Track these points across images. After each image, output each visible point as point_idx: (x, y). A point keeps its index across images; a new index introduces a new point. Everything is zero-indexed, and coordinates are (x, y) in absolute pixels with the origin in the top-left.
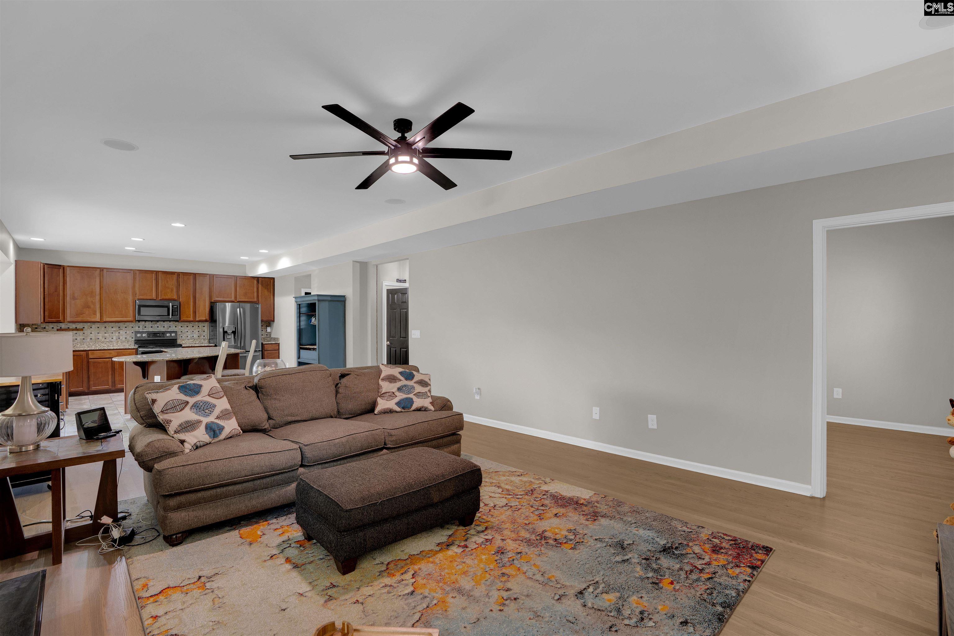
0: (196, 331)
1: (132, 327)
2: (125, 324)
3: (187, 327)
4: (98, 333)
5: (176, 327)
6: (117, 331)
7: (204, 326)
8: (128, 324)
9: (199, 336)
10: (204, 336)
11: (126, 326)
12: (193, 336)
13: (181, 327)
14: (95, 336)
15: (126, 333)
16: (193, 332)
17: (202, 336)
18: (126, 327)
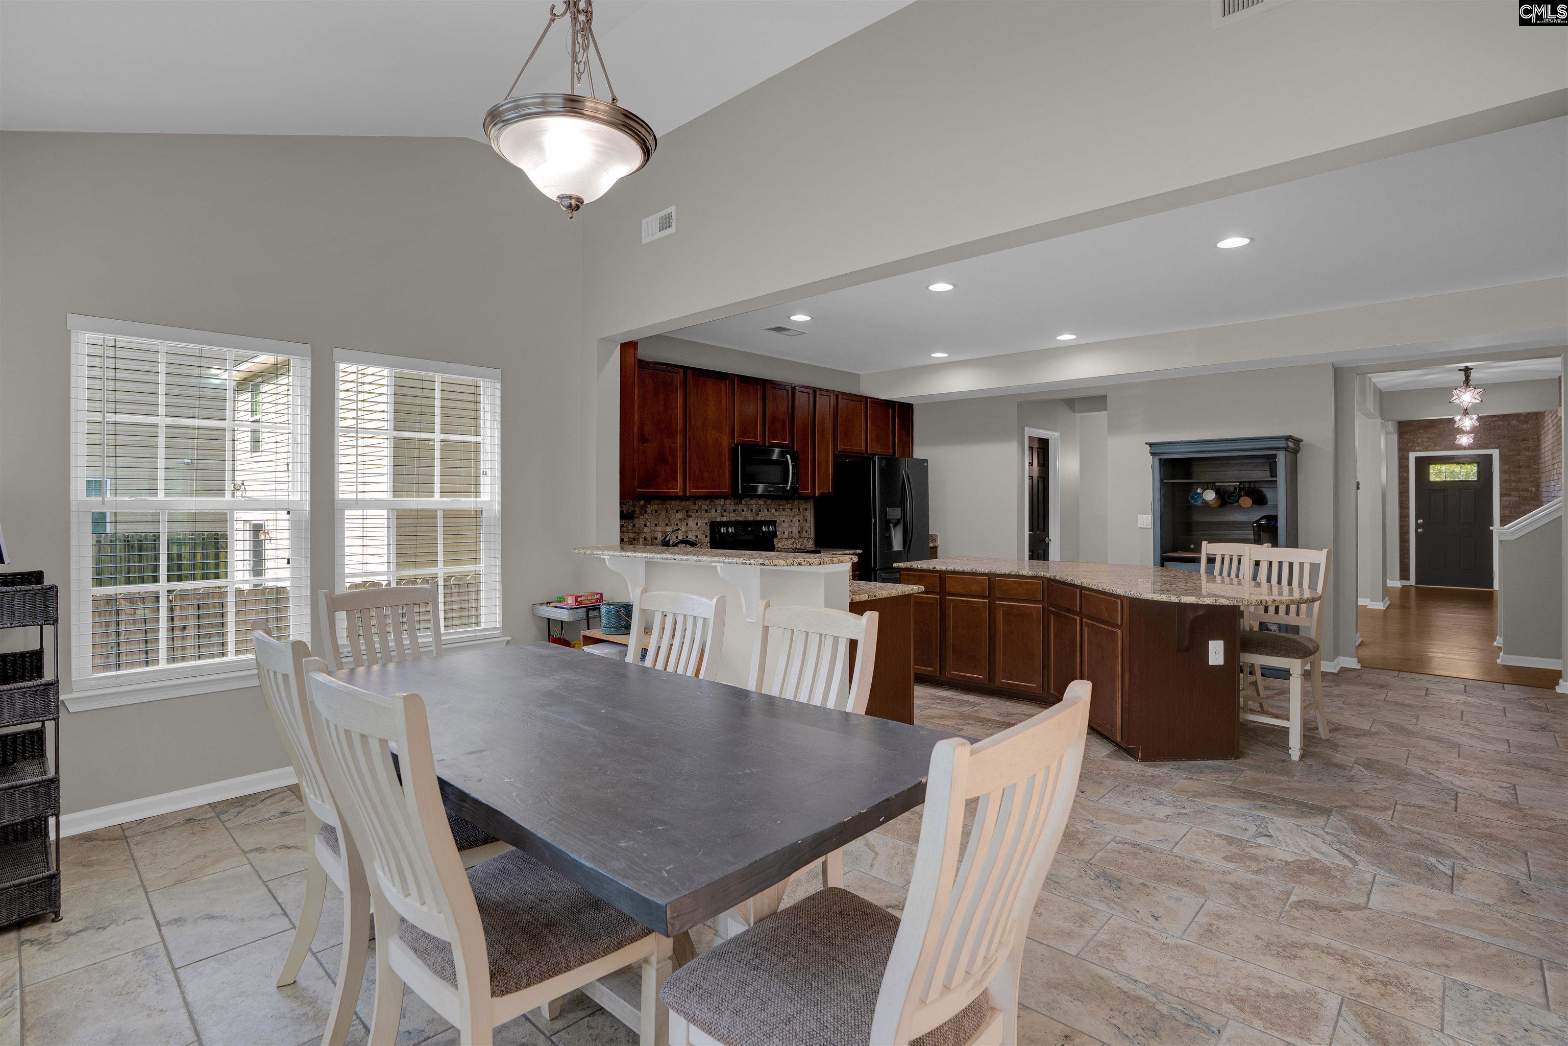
0: (795, 520)
1: (706, 511)
2: (695, 504)
3: (784, 510)
4: (656, 525)
5: (768, 511)
6: (685, 519)
7: (806, 510)
8: (699, 502)
9: (799, 532)
10: (806, 532)
11: (696, 507)
12: (792, 532)
13: (776, 510)
14: (651, 532)
15: (697, 524)
16: (791, 521)
17: (804, 532)
18: (697, 511)
